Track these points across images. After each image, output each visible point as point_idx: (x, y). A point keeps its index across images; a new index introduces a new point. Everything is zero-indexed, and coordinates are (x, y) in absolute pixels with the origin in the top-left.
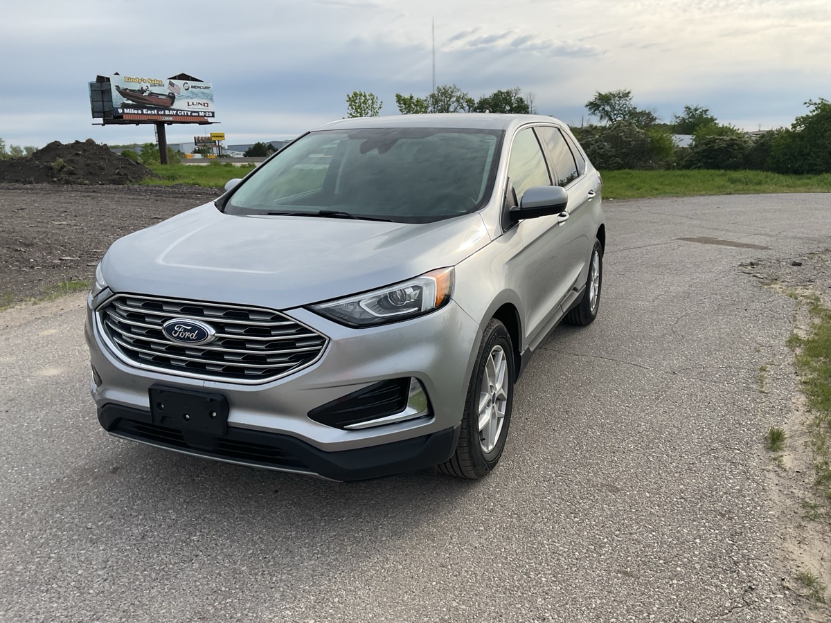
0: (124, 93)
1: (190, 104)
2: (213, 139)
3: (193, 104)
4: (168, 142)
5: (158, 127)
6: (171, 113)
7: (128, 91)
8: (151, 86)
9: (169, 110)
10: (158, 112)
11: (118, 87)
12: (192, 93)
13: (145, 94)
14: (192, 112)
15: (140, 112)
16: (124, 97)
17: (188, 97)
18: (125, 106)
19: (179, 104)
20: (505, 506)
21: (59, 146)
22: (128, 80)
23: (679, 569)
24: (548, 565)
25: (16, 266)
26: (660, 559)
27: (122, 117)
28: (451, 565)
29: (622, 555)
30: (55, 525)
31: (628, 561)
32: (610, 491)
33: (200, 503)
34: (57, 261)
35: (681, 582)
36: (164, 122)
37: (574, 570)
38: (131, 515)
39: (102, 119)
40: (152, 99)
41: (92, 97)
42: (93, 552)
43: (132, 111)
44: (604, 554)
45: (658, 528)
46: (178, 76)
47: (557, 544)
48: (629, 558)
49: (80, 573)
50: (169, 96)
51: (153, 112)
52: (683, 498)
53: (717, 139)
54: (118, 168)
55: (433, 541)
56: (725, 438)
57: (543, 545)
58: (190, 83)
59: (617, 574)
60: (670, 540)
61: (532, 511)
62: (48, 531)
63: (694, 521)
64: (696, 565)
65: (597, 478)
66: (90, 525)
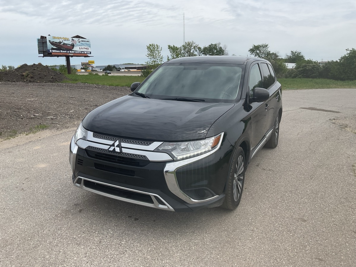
0: (52, 43)
1: (81, 48)
2: (90, 63)
3: (82, 48)
4: (71, 65)
5: (67, 58)
6: (72, 52)
7: (54, 42)
8: (64, 40)
9: (72, 51)
10: (67, 52)
11: (50, 41)
12: (82, 43)
13: (61, 44)
14: (81, 52)
15: (59, 51)
16: (52, 45)
17: (80, 45)
18: (53, 49)
19: (76, 49)
20: (258, 228)
21: (26, 66)
22: (54, 38)
23: (342, 257)
24: (284, 256)
25: (15, 118)
26: (333, 253)
27: (51, 54)
28: (241, 256)
29: (315, 250)
30: (59, 236)
31: (319, 253)
32: (303, 221)
33: (121, 226)
34: (32, 116)
35: (345, 263)
36: (69, 56)
37: (296, 257)
38: (92, 232)
39: (43, 54)
40: (64, 46)
41: (38, 45)
42: (79, 249)
43: (56, 51)
44: (308, 250)
45: (328, 238)
46: (76, 36)
47: (286, 246)
48: (319, 252)
49: (75, 259)
50: (71, 45)
51: (65, 52)
52: (334, 224)
53: (307, 65)
54: (52, 76)
55: (230, 244)
56: (346, 197)
57: (279, 246)
58: (81, 39)
59: (316, 259)
60: (335, 244)
61: (271, 231)
62: (57, 239)
63: (343, 235)
64: (349, 255)
65: (295, 215)
66: (75, 236)
